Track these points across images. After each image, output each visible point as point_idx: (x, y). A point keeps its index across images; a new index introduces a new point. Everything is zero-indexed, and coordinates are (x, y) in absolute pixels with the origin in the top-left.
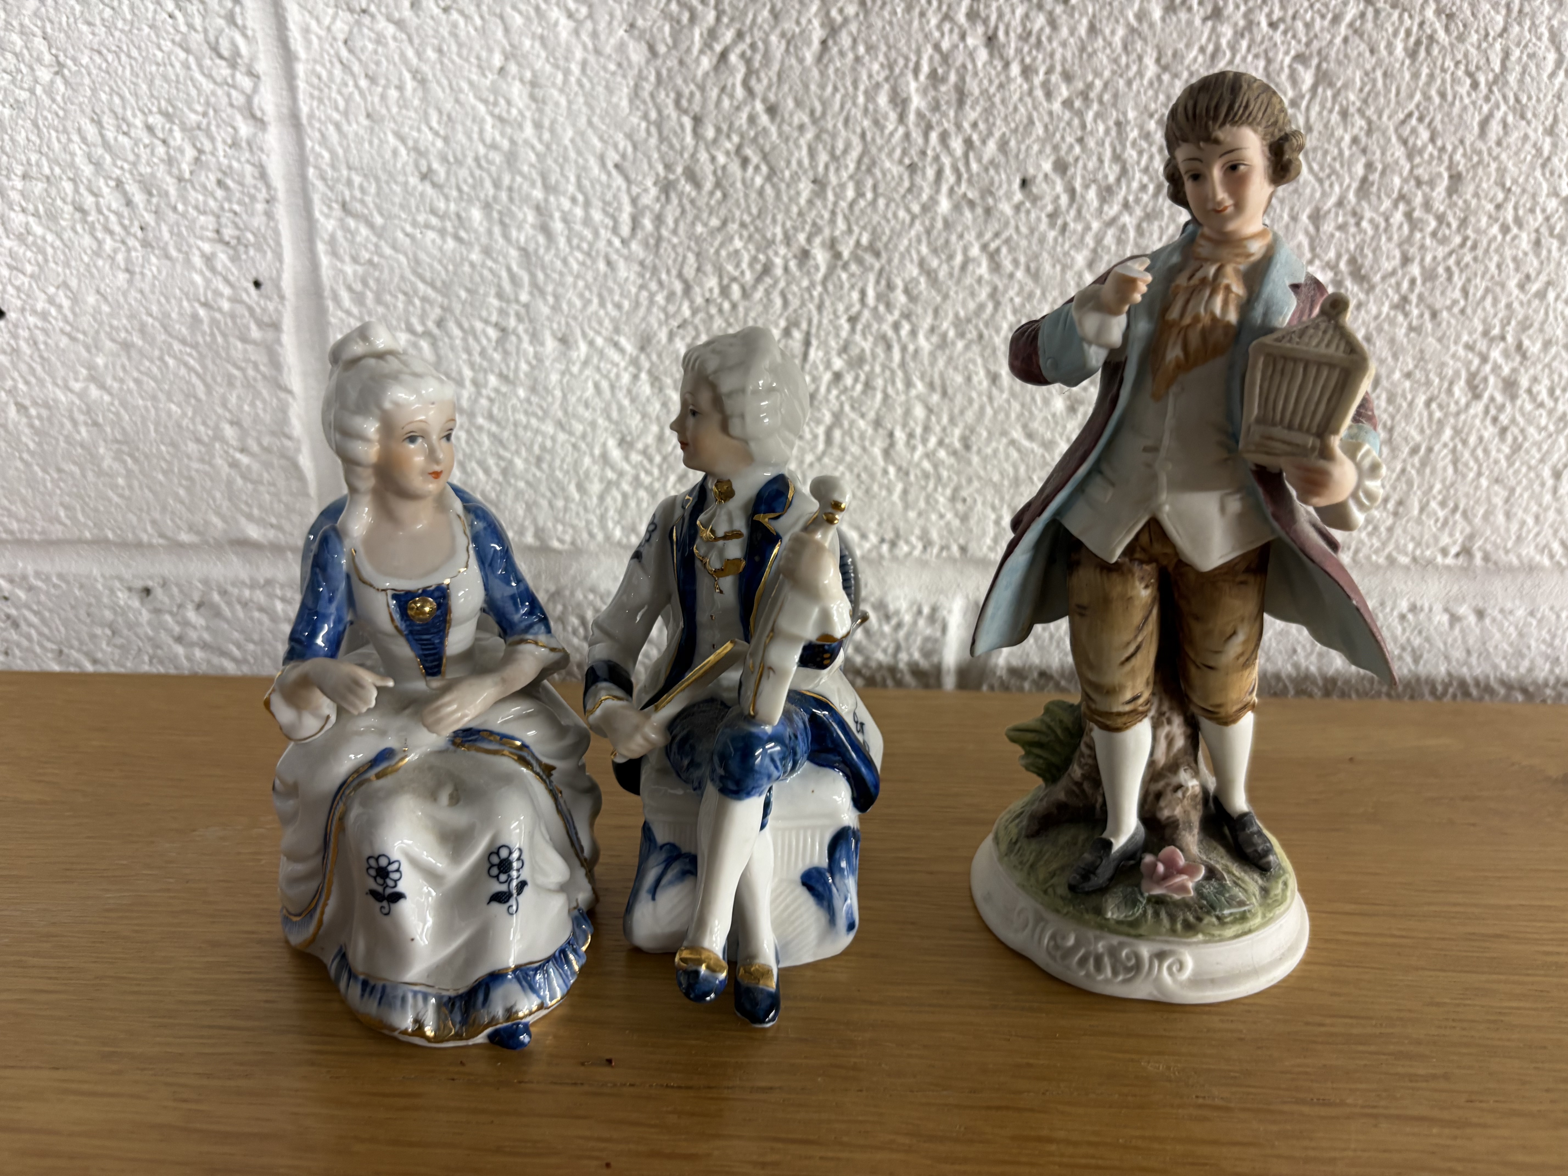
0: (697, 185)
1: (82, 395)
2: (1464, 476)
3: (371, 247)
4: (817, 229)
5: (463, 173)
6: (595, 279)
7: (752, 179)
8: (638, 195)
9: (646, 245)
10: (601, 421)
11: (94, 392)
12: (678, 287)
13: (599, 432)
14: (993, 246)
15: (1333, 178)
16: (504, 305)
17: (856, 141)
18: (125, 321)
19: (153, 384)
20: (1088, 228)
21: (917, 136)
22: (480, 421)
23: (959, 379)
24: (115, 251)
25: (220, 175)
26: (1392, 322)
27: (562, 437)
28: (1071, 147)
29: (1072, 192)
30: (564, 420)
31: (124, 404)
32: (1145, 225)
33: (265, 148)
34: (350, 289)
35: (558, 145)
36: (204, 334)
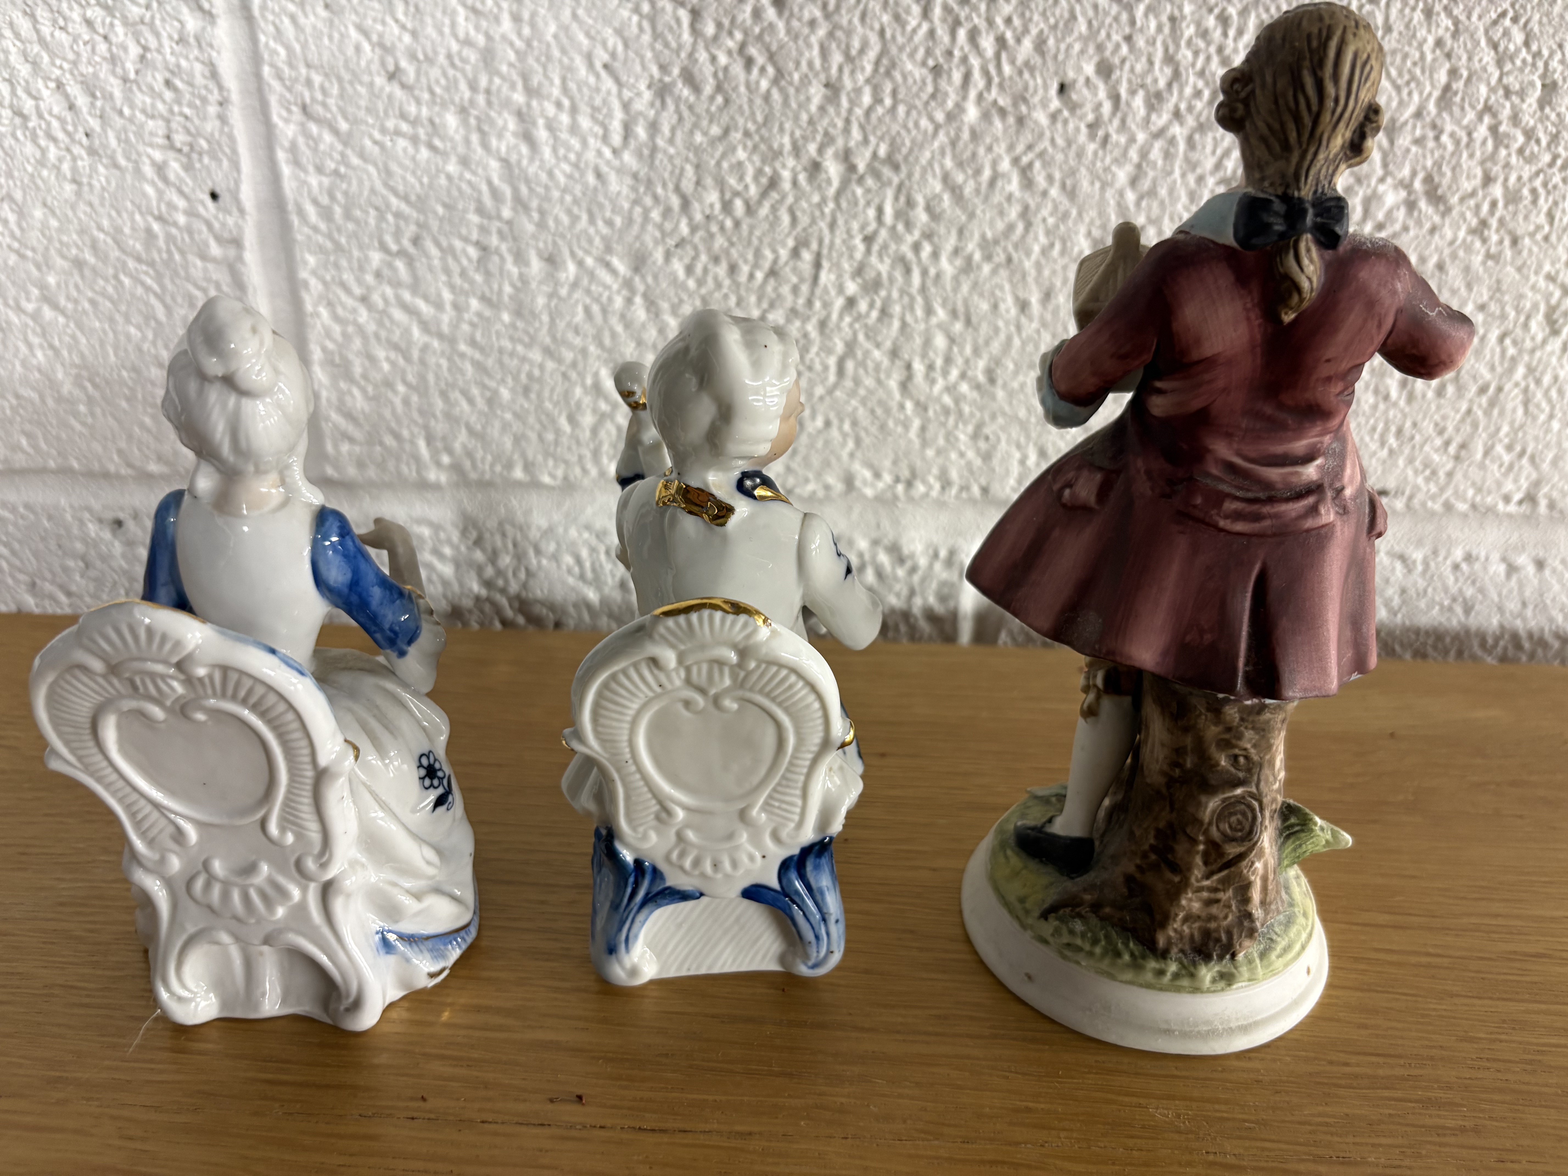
0: (696, 89)
1: (36, 316)
2: (1535, 418)
3: (337, 156)
4: (828, 139)
5: (435, 73)
6: (584, 194)
7: (758, 83)
8: (631, 100)
9: (639, 155)
10: (592, 349)
11: (48, 313)
12: (675, 202)
13: (591, 360)
14: (1025, 160)
15: (1413, 85)
16: (485, 222)
17: (874, 39)
18: (75, 237)
19: (108, 304)
20: (1132, 140)
21: (942, 32)
22: (463, 347)
23: (985, 306)
24: (60, 160)
25: (168, 75)
26: (1468, 248)
27: (550, 365)
28: (1118, 46)
29: (1115, 98)
30: (553, 347)
31: (80, 326)
32: (1197, 137)
33: (215, 43)
34: (315, 202)
35: (540, 41)
36: (159, 251)
